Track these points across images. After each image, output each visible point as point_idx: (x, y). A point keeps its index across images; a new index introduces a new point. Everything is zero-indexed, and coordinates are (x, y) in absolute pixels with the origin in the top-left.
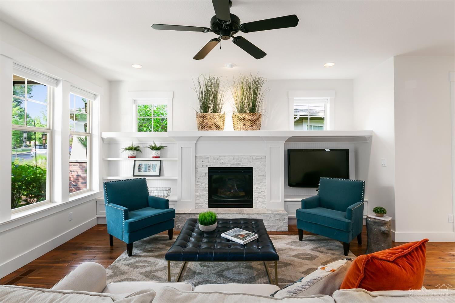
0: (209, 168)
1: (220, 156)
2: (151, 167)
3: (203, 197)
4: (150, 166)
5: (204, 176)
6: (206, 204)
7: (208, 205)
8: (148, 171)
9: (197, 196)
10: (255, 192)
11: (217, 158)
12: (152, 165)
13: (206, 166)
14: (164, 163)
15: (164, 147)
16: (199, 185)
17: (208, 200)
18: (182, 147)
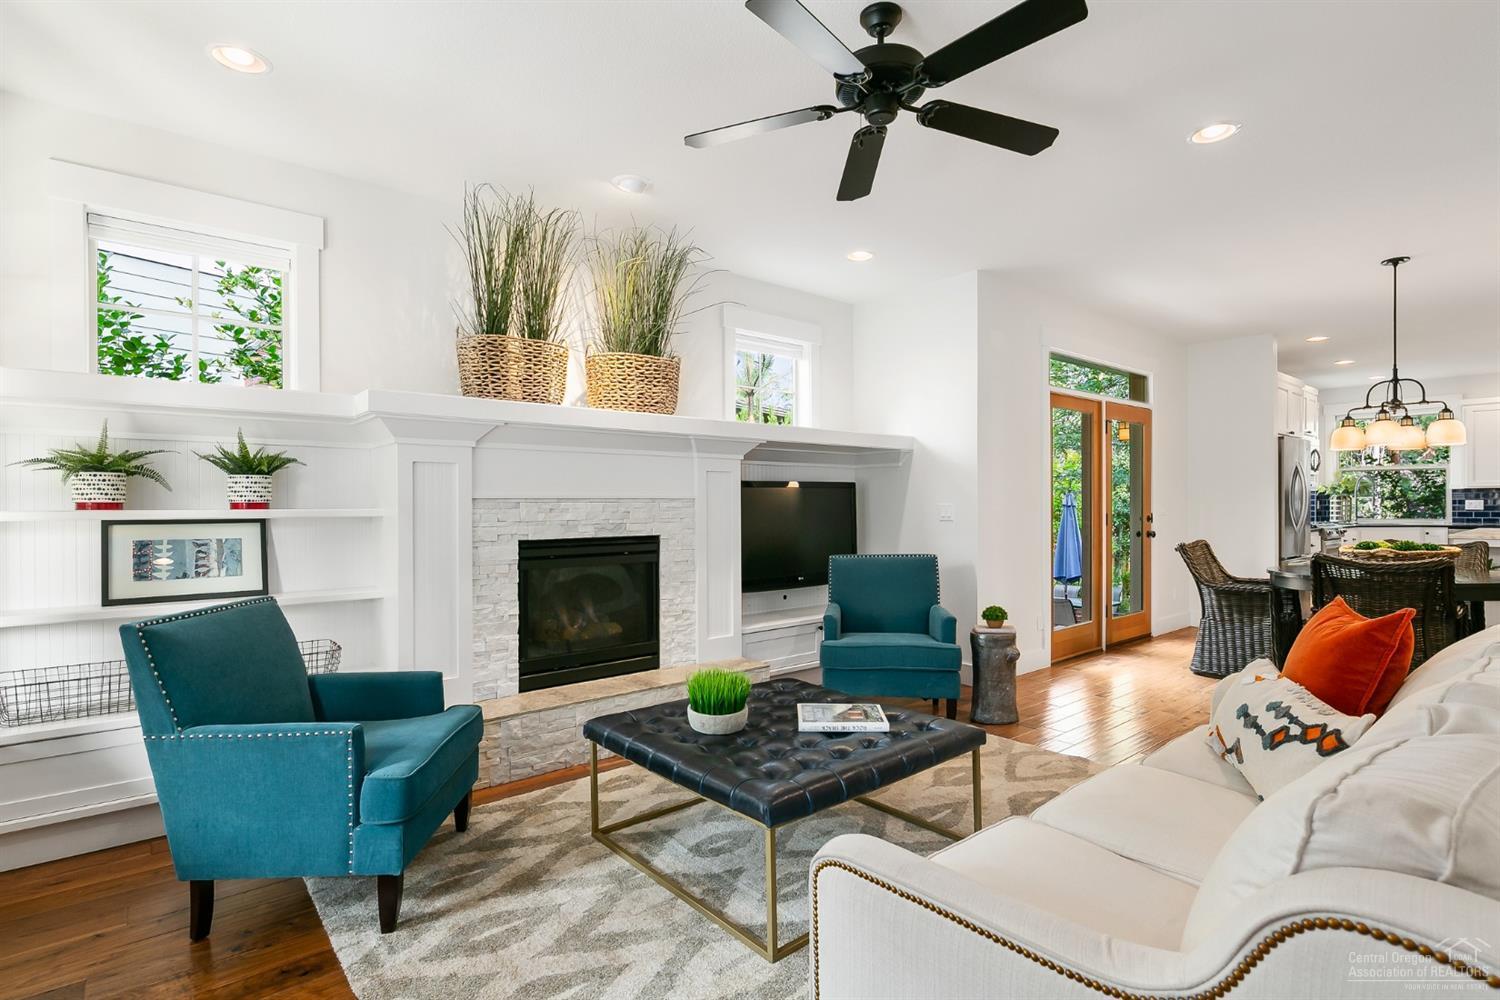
0: (521, 543)
1: (559, 500)
2: (213, 555)
3: (499, 655)
4: (203, 549)
5: (506, 575)
6: (511, 679)
7: (517, 683)
8: (198, 574)
9: (477, 655)
10: (665, 617)
11: (548, 506)
12: (214, 546)
13: (512, 535)
14: (276, 533)
15: (289, 461)
16: (485, 612)
17: (517, 665)
18: (414, 463)
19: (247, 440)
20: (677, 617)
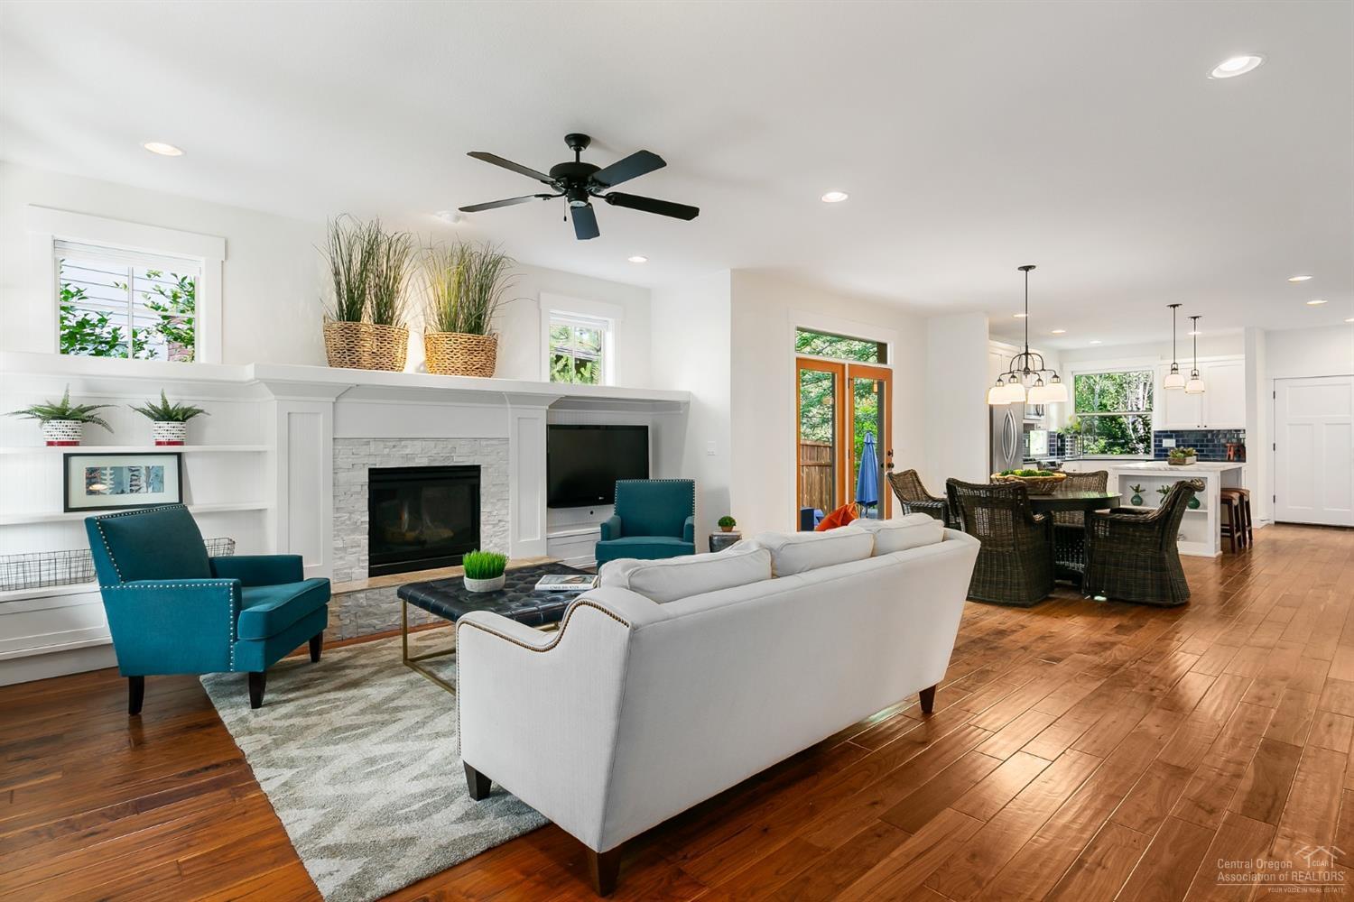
0: (370, 470)
1: (401, 439)
2: (143, 478)
3: (354, 550)
4: (135, 473)
5: (358, 493)
6: (363, 567)
7: (367, 571)
8: (132, 491)
9: (336, 549)
10: (485, 525)
11: (394, 443)
12: (144, 471)
13: (364, 464)
14: (188, 462)
15: (199, 411)
16: (343, 519)
17: (367, 557)
18: (289, 414)
19: (167, 397)
20: (494, 525)
